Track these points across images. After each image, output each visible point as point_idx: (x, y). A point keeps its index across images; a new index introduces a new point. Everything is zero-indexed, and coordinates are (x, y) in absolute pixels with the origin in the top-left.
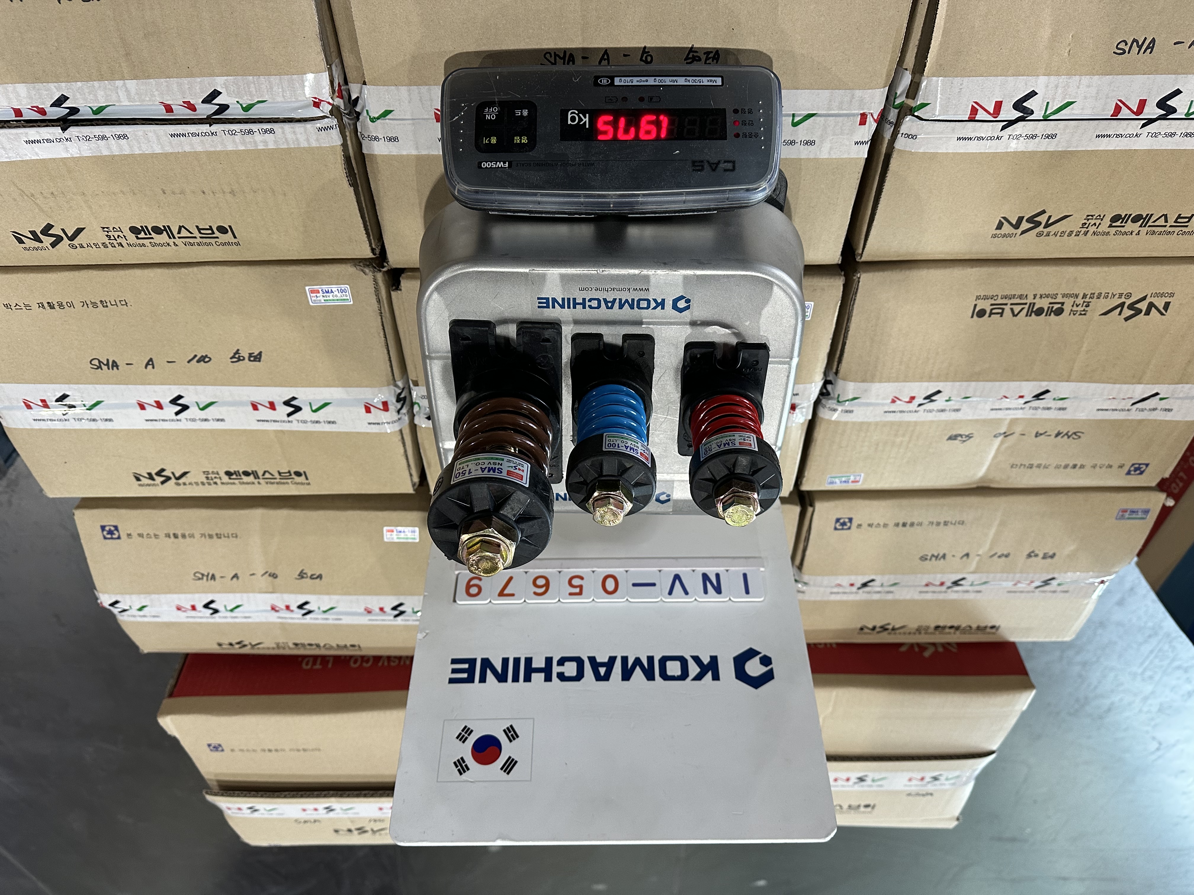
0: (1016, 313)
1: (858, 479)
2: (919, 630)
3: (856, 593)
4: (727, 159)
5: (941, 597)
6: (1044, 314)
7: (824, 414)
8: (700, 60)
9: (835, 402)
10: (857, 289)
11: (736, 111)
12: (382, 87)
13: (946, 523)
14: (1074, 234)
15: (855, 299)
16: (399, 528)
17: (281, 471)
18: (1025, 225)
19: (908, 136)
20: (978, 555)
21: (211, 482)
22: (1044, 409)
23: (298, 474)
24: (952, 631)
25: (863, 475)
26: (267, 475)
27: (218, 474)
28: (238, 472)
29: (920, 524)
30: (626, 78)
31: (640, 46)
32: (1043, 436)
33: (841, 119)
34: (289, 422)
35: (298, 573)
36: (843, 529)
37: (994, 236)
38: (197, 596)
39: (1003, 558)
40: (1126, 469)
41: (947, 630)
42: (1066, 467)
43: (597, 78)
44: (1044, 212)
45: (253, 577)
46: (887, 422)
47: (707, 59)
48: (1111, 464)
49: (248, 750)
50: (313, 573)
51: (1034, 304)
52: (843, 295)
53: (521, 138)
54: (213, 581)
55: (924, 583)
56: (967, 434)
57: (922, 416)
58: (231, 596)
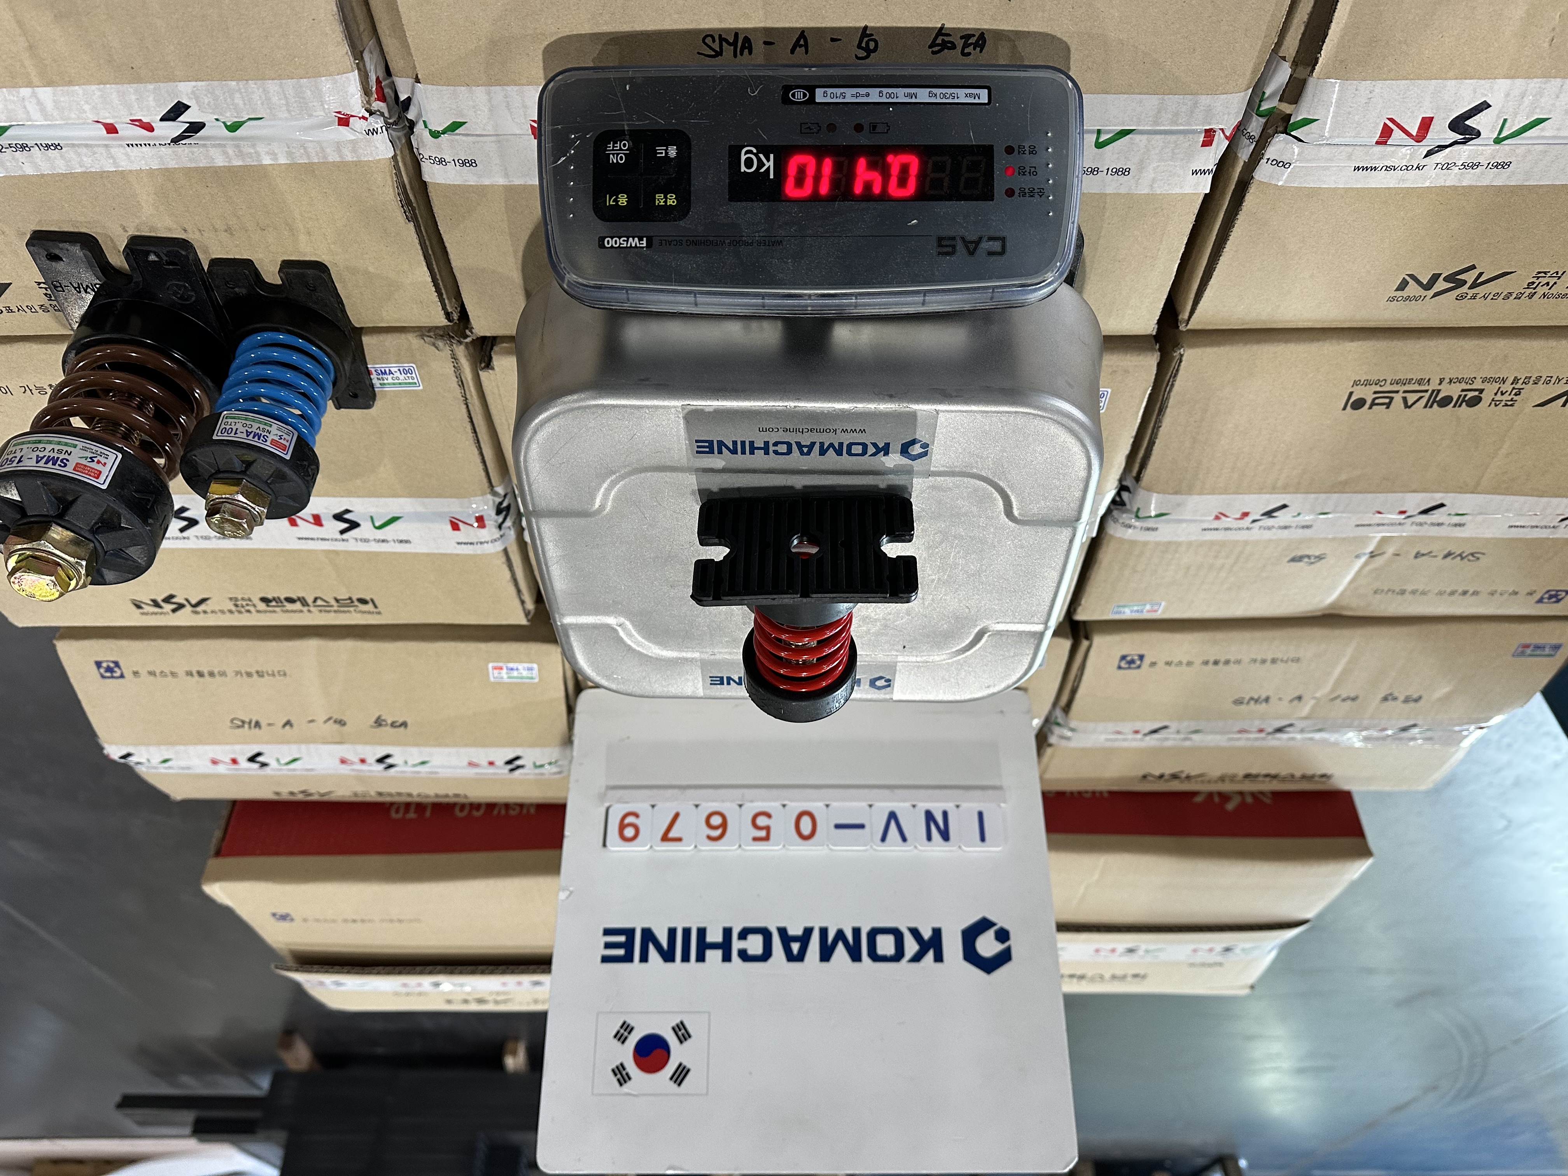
0: (1409, 404)
1: (1156, 608)
2: (1222, 779)
3: (1142, 740)
4: (992, 233)
5: (1257, 744)
6: (1452, 404)
7: (1115, 530)
8: (953, 47)
9: (1133, 516)
10: (1177, 370)
11: (1010, 150)
12: (445, 88)
13: (1274, 661)
14: (1514, 295)
15: (1173, 385)
16: (511, 665)
17: (339, 598)
18: (1441, 285)
19: (1278, 163)
20: (1314, 698)
21: (243, 610)
22: (1433, 524)
23: (363, 601)
24: (1268, 779)
25: (1163, 604)
26: (319, 602)
27: (250, 600)
28: (279, 598)
29: (1238, 662)
30: (834, 90)
31: (858, 25)
32: (1424, 558)
33: (1173, 138)
34: (343, 540)
35: (374, 719)
36: (1129, 668)
37: (1392, 299)
38: (238, 747)
39: (1349, 702)
40: (1537, 596)
41: (1261, 779)
42: (1452, 593)
43: (787, 89)
44: (1473, 267)
45: (312, 724)
46: (1206, 541)
47: (966, 45)
48: (1516, 590)
49: (326, 921)
50: (395, 719)
51: (1439, 391)
52: (1156, 380)
53: (666, 197)
54: (257, 729)
55: (1238, 729)
56: (1317, 554)
57: (1256, 534)
58: (285, 748)
